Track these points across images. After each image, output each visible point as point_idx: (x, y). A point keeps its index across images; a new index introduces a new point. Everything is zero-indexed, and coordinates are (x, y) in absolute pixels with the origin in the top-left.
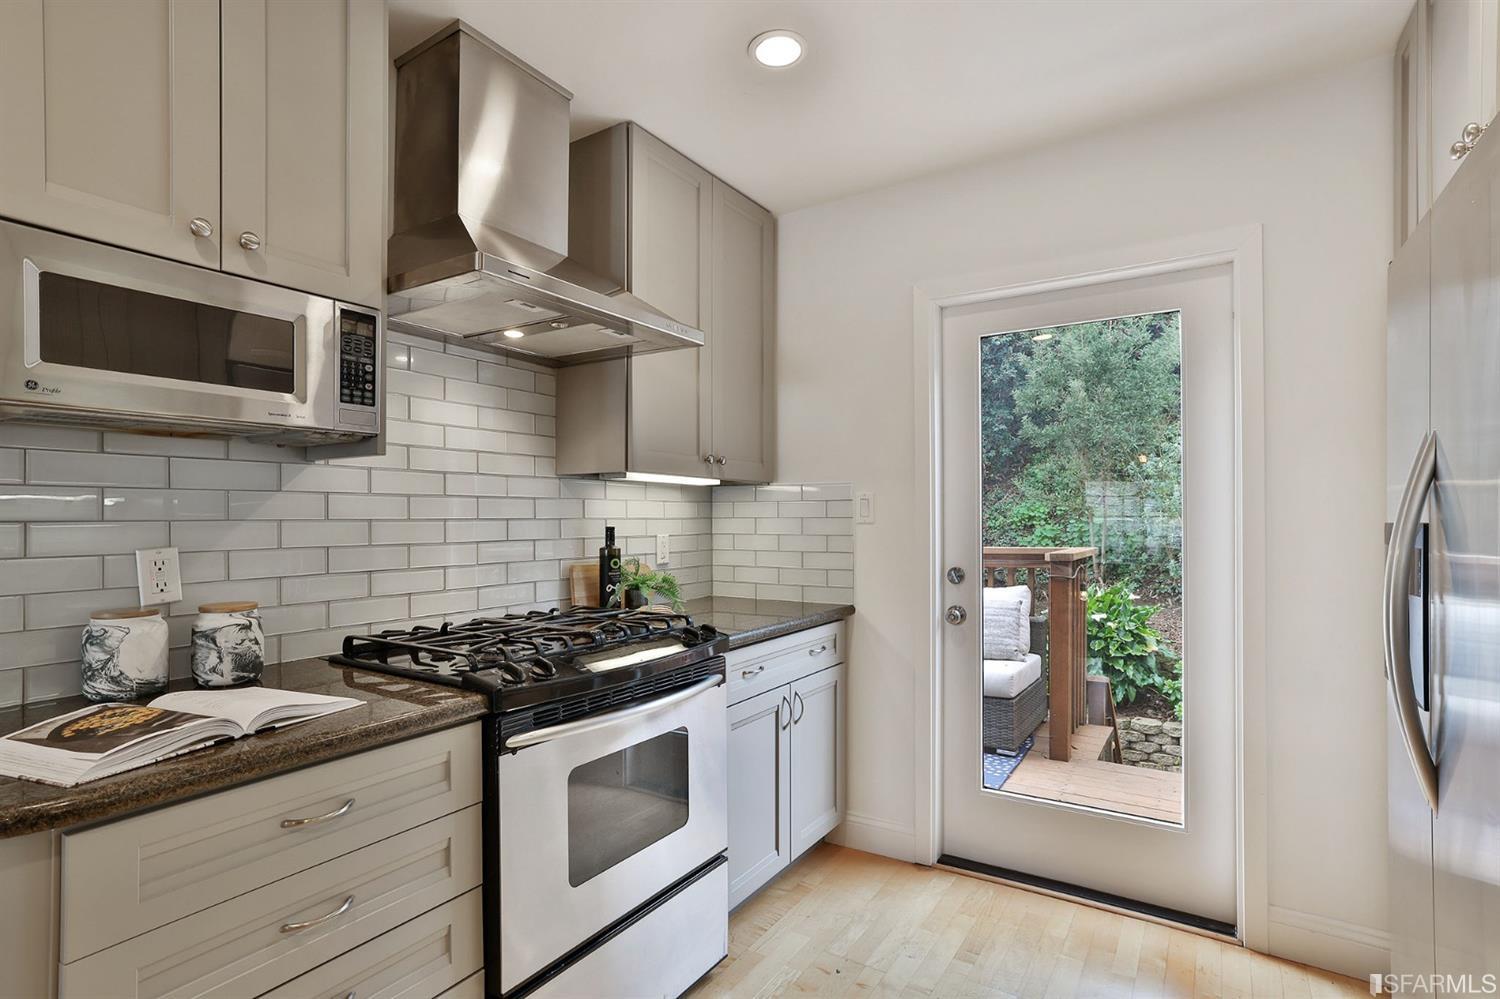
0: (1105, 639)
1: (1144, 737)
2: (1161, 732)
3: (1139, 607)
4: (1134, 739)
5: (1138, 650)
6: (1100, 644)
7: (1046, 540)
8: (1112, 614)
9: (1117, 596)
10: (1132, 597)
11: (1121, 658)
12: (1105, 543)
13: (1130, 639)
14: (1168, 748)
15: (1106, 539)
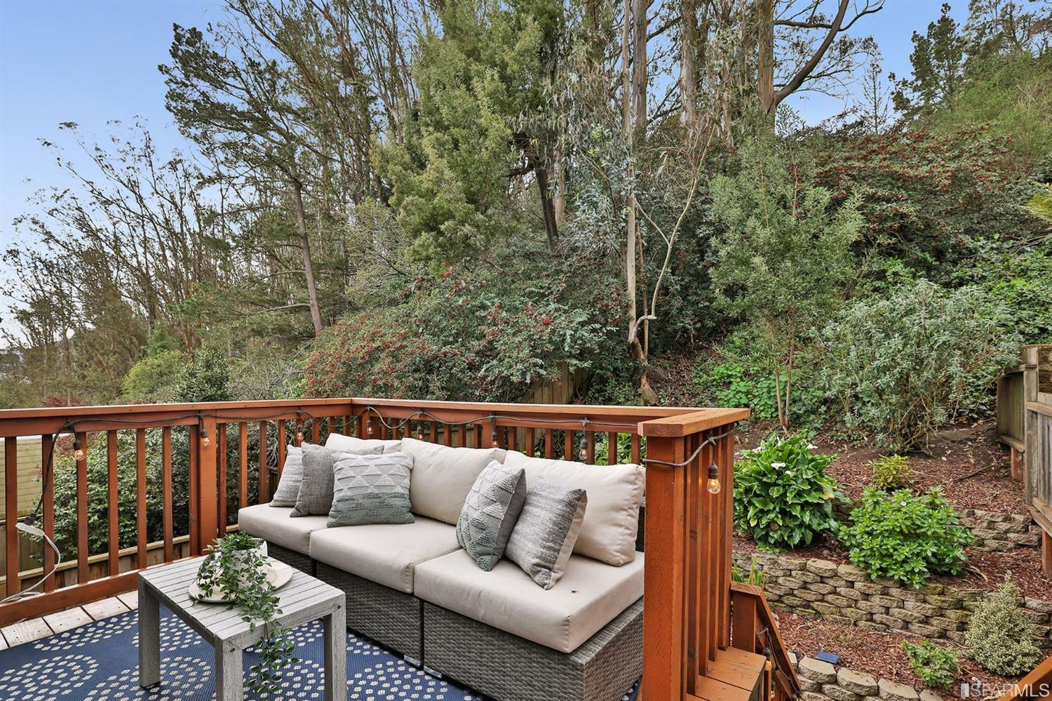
0: (784, 486)
1: (819, 579)
2: (835, 575)
3: (817, 456)
4: (809, 580)
5: (815, 498)
6: (778, 490)
7: (740, 394)
8: (791, 462)
9: (796, 445)
10: (810, 446)
11: (798, 504)
12: (790, 397)
13: (807, 487)
14: (842, 590)
15: (791, 393)
